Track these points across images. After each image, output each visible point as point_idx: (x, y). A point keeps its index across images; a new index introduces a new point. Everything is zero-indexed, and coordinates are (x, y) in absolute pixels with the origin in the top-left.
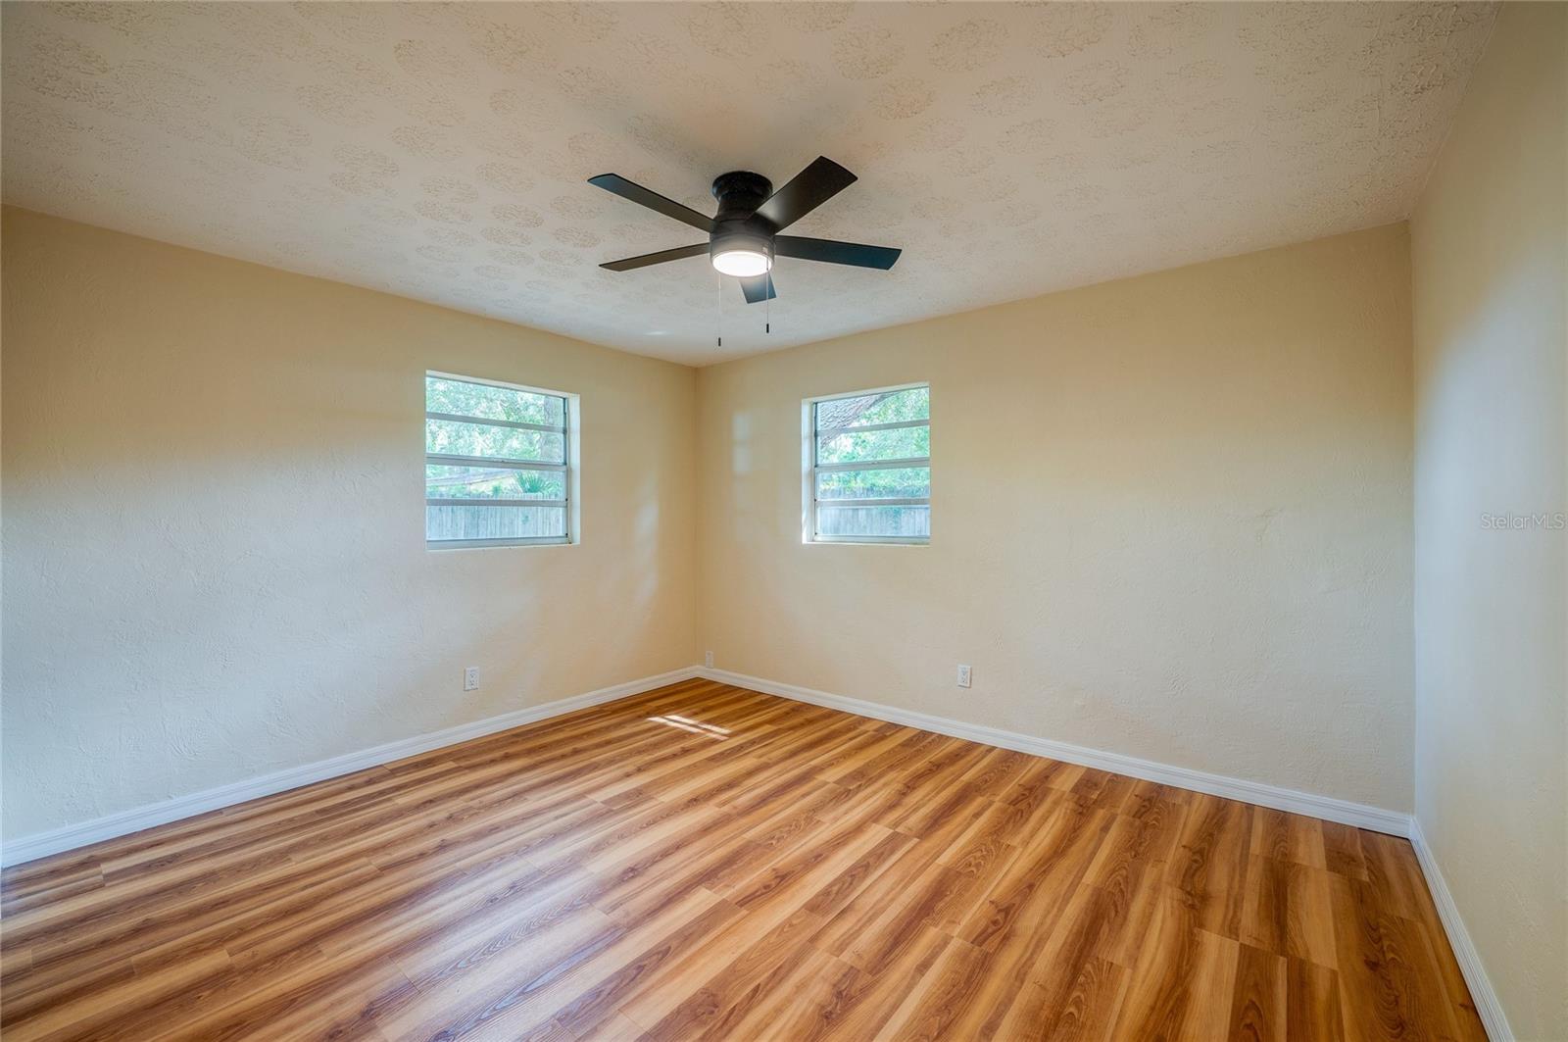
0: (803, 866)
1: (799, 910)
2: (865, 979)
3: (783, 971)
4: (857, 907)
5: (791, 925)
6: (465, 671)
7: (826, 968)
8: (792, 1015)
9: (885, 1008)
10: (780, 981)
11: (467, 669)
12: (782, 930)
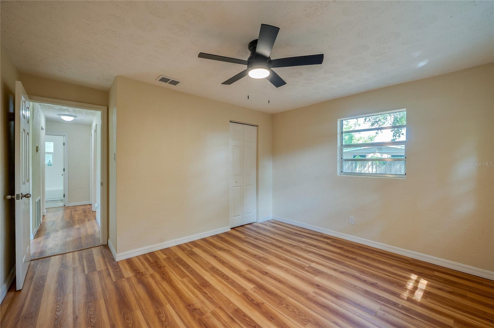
0: (265, 312)
1: (236, 306)
2: (197, 317)
3: (210, 299)
4: (234, 323)
5: (229, 304)
6: (349, 217)
7: (206, 308)
8: (193, 298)
9: (183, 318)
10: (207, 298)
11: (350, 216)
12: (227, 301)
